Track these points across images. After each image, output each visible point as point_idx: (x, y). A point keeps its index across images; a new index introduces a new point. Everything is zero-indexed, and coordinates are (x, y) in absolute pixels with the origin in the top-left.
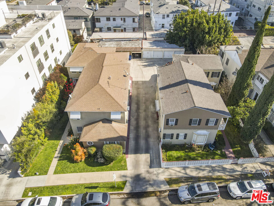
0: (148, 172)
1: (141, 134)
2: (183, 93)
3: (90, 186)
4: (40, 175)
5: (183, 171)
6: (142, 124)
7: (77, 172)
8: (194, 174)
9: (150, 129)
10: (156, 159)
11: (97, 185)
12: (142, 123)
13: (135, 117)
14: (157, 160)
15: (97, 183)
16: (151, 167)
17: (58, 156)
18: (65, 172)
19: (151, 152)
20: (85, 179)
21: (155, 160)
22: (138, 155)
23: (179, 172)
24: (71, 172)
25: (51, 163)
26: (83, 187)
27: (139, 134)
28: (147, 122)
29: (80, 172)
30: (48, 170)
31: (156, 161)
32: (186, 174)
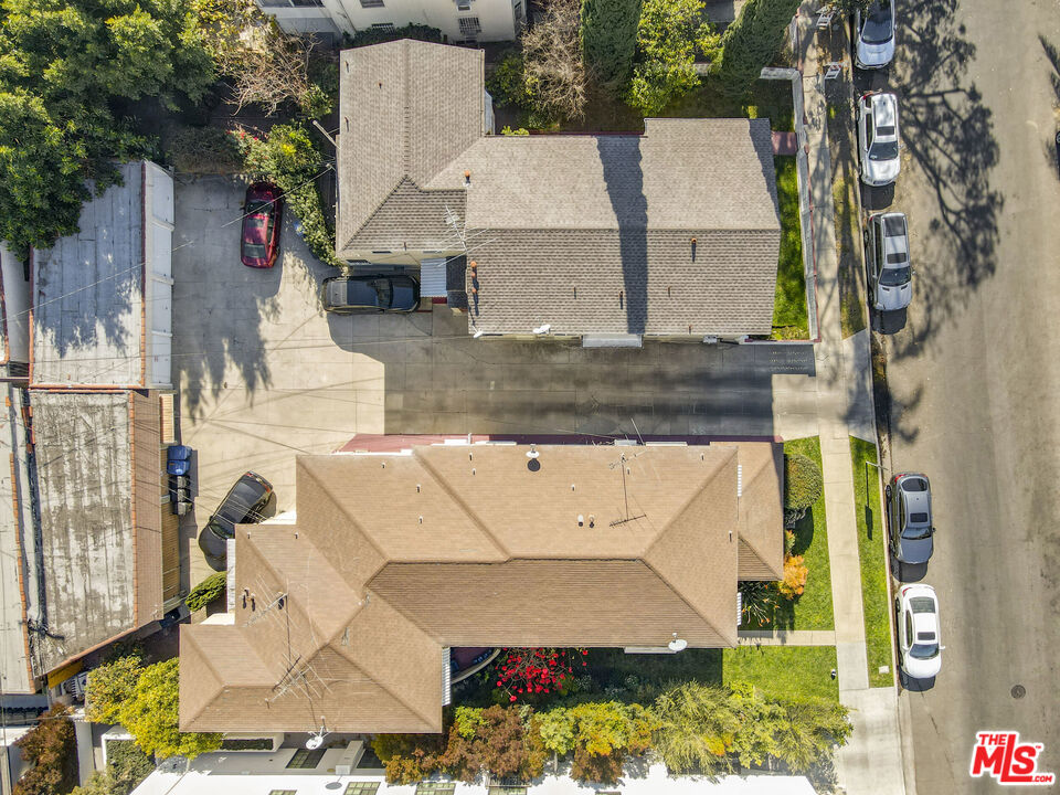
0: (832, 381)
1: (694, 400)
2: (694, 257)
3: (865, 527)
4: (835, 665)
5: (828, 288)
6: (647, 395)
7: (829, 568)
8: (833, 258)
9: (673, 369)
10: (785, 357)
11: (863, 512)
12: (643, 394)
13: (615, 419)
14: (789, 353)
15: (858, 510)
16: (812, 373)
17: (779, 636)
18: (828, 600)
19: (763, 370)
20: (847, 543)
21: (789, 361)
22: (775, 407)
23: (830, 297)
24: (828, 584)
25: (803, 648)
26: (869, 544)
27: (694, 404)
28: (640, 379)
29: (828, 561)
30: (821, 648)
31: (793, 357)
32: (834, 281)
